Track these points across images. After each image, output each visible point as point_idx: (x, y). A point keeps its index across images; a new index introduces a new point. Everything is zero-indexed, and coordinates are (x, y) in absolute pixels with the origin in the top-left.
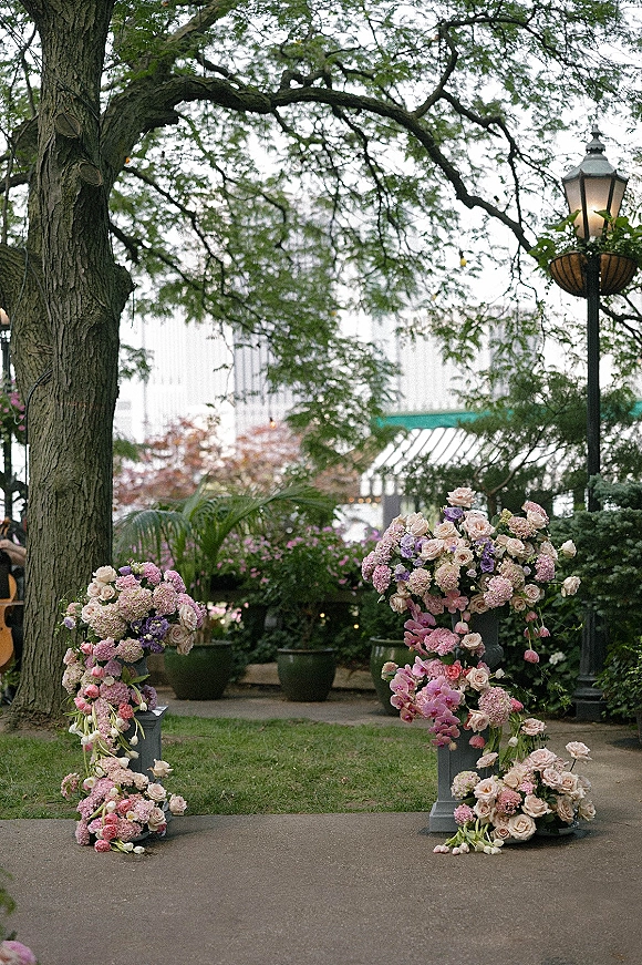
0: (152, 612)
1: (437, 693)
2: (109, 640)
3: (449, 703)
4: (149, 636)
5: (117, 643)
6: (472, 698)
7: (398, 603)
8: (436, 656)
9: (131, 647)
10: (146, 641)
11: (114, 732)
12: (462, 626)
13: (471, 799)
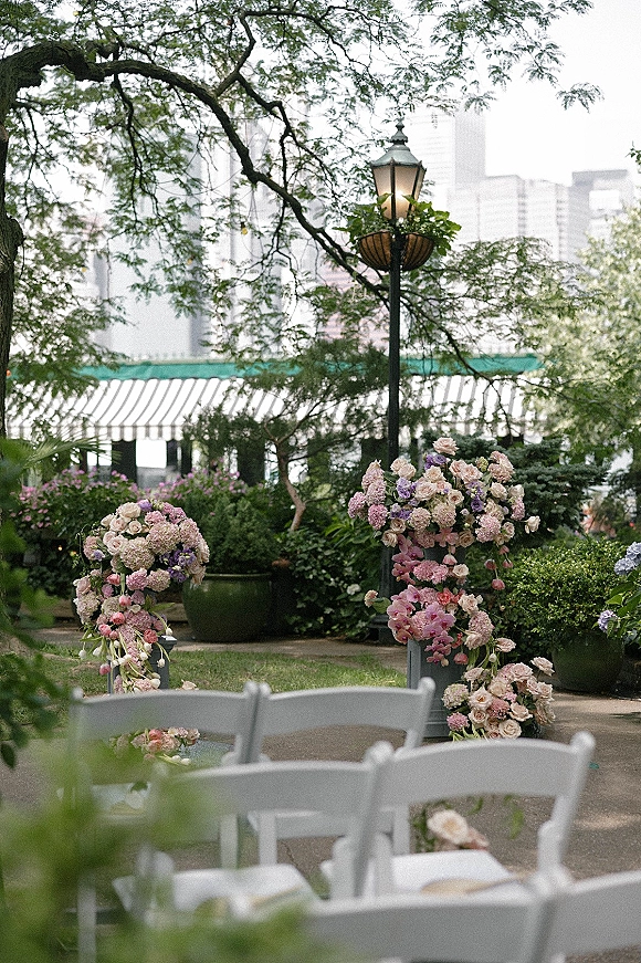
0: (180, 546)
1: (433, 617)
2: (142, 571)
3: (444, 625)
4: (177, 568)
5: (148, 573)
6: (463, 621)
7: (392, 538)
8: (429, 584)
9: (161, 577)
10: (175, 571)
11: (144, 655)
12: (449, 558)
13: (465, 708)
